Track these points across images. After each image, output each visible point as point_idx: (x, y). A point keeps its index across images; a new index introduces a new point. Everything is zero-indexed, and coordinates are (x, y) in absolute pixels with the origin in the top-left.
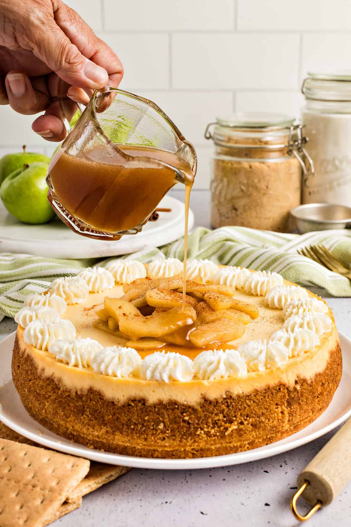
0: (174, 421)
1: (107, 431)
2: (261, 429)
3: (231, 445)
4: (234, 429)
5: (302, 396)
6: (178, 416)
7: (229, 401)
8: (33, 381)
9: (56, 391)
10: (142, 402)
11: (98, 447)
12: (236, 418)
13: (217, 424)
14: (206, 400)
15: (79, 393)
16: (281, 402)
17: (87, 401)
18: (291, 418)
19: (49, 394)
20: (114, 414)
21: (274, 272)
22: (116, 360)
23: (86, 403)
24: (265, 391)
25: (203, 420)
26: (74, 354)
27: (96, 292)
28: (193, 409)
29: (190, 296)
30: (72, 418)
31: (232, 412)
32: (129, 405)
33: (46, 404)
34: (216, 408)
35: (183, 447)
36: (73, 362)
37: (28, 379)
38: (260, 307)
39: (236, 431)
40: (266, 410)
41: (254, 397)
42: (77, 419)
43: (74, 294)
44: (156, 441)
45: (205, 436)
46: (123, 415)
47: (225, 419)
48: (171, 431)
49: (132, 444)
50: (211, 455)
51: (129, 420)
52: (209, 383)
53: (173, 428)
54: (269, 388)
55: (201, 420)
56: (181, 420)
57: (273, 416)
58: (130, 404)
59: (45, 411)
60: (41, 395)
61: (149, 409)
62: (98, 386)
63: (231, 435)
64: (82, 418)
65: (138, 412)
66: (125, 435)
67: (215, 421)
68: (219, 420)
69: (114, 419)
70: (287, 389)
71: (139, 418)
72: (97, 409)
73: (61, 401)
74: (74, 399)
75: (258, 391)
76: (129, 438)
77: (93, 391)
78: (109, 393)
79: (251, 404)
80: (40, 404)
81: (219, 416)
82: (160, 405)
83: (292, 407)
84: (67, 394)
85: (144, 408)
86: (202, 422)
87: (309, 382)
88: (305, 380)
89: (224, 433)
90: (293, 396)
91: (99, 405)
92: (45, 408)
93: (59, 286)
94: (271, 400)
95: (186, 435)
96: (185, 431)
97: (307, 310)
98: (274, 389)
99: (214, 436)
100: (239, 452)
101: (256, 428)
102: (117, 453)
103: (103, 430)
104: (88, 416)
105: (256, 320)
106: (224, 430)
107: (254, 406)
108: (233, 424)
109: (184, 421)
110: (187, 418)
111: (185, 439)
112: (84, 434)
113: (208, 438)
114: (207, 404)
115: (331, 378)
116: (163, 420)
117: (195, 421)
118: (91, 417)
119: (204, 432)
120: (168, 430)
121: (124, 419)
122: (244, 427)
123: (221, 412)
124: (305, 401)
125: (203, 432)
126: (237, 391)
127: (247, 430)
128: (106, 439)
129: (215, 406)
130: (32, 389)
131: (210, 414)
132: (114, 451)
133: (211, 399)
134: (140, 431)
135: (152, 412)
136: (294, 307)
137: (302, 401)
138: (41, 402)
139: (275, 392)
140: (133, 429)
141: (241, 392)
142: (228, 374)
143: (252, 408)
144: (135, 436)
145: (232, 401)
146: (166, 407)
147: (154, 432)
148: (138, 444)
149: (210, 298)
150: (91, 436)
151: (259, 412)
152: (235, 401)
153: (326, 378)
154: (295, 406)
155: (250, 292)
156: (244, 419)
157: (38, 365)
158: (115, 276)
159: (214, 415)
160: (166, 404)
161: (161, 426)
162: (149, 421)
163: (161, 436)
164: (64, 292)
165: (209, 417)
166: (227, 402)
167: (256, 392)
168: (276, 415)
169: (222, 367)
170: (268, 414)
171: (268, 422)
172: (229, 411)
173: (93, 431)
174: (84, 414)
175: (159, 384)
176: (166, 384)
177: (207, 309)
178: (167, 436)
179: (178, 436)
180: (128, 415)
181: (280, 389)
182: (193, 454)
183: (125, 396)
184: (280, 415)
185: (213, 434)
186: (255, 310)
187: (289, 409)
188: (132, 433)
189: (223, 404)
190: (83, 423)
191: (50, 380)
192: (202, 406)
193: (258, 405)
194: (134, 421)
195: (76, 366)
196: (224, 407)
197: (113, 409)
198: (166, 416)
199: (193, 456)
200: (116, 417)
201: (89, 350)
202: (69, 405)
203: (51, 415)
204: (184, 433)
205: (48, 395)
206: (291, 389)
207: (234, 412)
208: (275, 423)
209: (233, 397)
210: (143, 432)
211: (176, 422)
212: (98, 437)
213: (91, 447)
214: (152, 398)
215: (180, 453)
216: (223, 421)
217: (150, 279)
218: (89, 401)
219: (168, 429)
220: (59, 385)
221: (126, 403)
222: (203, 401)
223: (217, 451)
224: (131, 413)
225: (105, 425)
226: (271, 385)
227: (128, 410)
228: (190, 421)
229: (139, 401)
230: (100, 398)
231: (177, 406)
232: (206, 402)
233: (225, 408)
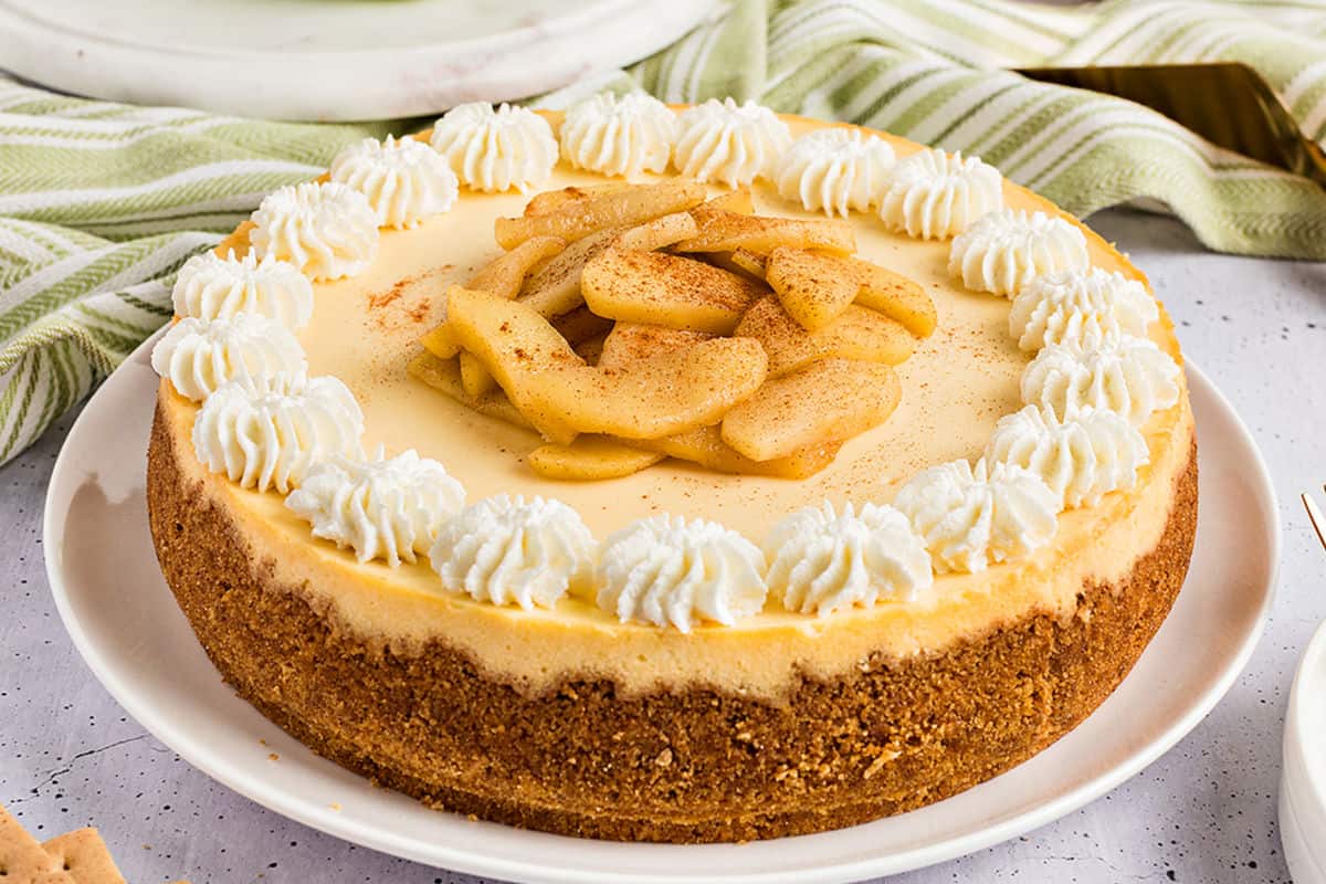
0: (706, 744)
1: (489, 769)
2: (972, 751)
3: (879, 800)
4: (890, 761)
5: (1094, 636)
6: (719, 728)
7: (878, 679)
8: (236, 593)
9: (318, 637)
10: (605, 690)
11: (458, 807)
12: (899, 728)
13: (838, 746)
14: (806, 681)
15: (395, 652)
16: (1035, 666)
17: (421, 678)
18: (1059, 705)
19: (292, 642)
20: (513, 722)
21: (974, 156)
22: (515, 555)
23: (419, 683)
24: (987, 642)
25: (796, 739)
26: (371, 520)
27: (400, 227)
28: (767, 709)
29: (719, 267)
30: (372, 723)
31: (887, 713)
32: (561, 697)
33: (285, 669)
34: (838, 704)
35: (731, 813)
36: (370, 548)
37: (216, 578)
38: (936, 286)
39: (894, 765)
40: (989, 697)
41: (955, 663)
42: (391, 726)
43: (332, 248)
44: (647, 803)
45: (800, 784)
46: (543, 724)
47: (865, 733)
48: (696, 772)
49: (569, 806)
50: (814, 830)
51: (563, 740)
52: (818, 629)
53: (703, 766)
54: (1000, 631)
55: (790, 741)
56: (729, 743)
57: (1010, 708)
58: (564, 693)
59: (281, 690)
60: (262, 639)
61: (625, 708)
62: (456, 637)
63: (881, 777)
64: (407, 725)
65: (590, 720)
66: (549, 782)
67: (834, 739)
68: (845, 736)
69: (514, 736)
70: (1055, 624)
71: (595, 738)
72: (455, 703)
73: (336, 669)
74: (377, 667)
75: (968, 645)
76: (560, 792)
77: (444, 650)
78: (495, 660)
79: (946, 685)
80: (261, 666)
81: (846, 725)
82: (661, 698)
83: (1065, 675)
84: (356, 651)
85: (612, 706)
86: (792, 746)
87: (1117, 592)
88: (1105, 589)
89: (862, 773)
90: (1069, 641)
91: (462, 693)
92: (280, 681)
93: (284, 225)
94: (1005, 665)
95: (741, 785)
96: (739, 773)
97: (1093, 318)
98: (1016, 633)
99: (829, 783)
100: (900, 814)
101: (956, 751)
102: (520, 827)
103: (477, 765)
104: (427, 723)
105: (929, 343)
106: (861, 766)
107: (954, 688)
108: (888, 745)
109: (738, 744)
110: (746, 736)
111: (738, 794)
112: (413, 769)
113: (811, 789)
114: (811, 693)
115: (1177, 555)
116: (671, 740)
117: (771, 743)
118: (437, 726)
119: (799, 772)
120: (685, 770)
121: (546, 736)
122: (922, 751)
123: (854, 712)
124: (1102, 648)
125: (794, 773)
126: (904, 646)
127: (930, 758)
128: (486, 789)
129: (834, 697)
130: (232, 615)
131: (820, 721)
132: (509, 820)
133: (823, 677)
134: (595, 773)
135: (636, 718)
136: (1051, 310)
137: (1095, 650)
138: (266, 661)
139: (1018, 642)
140: (575, 767)
141: (916, 652)
142: (875, 595)
143: (947, 693)
144: (581, 786)
145: (888, 679)
146: (681, 704)
147: (642, 778)
148: (588, 808)
149: (790, 287)
150: (435, 777)
151: (969, 702)
152: (895, 679)
153: (1162, 562)
154: (1075, 669)
155: (896, 225)
156: (922, 727)
157: (249, 547)
158: (457, 167)
159: (830, 722)
160: (680, 697)
161: (665, 760)
162: (625, 744)
163: (663, 786)
164: (302, 244)
165: (816, 729)
166: (873, 684)
167: (963, 646)
168: (1017, 705)
169: (860, 574)
170: (995, 707)
171: (994, 730)
172: (878, 709)
173: (443, 765)
174: (413, 714)
175: (661, 636)
176: (682, 635)
177: (784, 326)
178: (681, 788)
179: (719, 786)
180: (558, 726)
181: (1032, 629)
182: (758, 828)
183: (550, 671)
184: (1029, 703)
185: (826, 778)
186: (924, 309)
187: (1055, 679)
188: (570, 778)
189: (860, 689)
190: (411, 740)
191: (294, 602)
192: (796, 699)
193: (965, 682)
194: (579, 743)
195: (381, 559)
196: (863, 698)
197: (509, 707)
198: (683, 732)
199: (759, 834)
200: (520, 731)
201: (420, 506)
202: (362, 685)
203: (301, 705)
204: (737, 777)
205: (288, 643)
206: (1066, 623)
207: (892, 710)
208: (1013, 729)
209: (891, 668)
210: (606, 777)
211: (711, 748)
212: (458, 781)
213: (433, 806)
214: (638, 676)
215: (719, 828)
216: (859, 738)
217: (581, 195)
218: (429, 680)
219: (688, 767)
220: (325, 618)
221: (553, 691)
222: (799, 683)
223: (833, 817)
224: (566, 720)
225: (484, 751)
226: (1007, 623)
227: (560, 710)
228: (756, 745)
229: (596, 687)
230: (465, 671)
231: (715, 703)
232: (808, 686)
233: (866, 700)
